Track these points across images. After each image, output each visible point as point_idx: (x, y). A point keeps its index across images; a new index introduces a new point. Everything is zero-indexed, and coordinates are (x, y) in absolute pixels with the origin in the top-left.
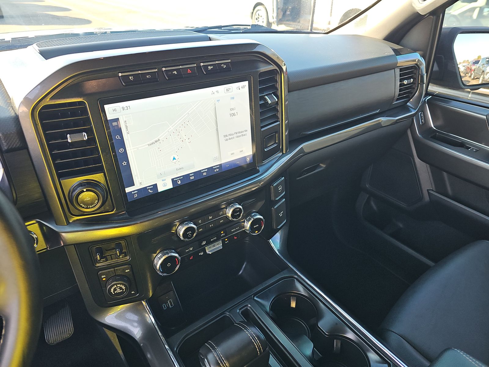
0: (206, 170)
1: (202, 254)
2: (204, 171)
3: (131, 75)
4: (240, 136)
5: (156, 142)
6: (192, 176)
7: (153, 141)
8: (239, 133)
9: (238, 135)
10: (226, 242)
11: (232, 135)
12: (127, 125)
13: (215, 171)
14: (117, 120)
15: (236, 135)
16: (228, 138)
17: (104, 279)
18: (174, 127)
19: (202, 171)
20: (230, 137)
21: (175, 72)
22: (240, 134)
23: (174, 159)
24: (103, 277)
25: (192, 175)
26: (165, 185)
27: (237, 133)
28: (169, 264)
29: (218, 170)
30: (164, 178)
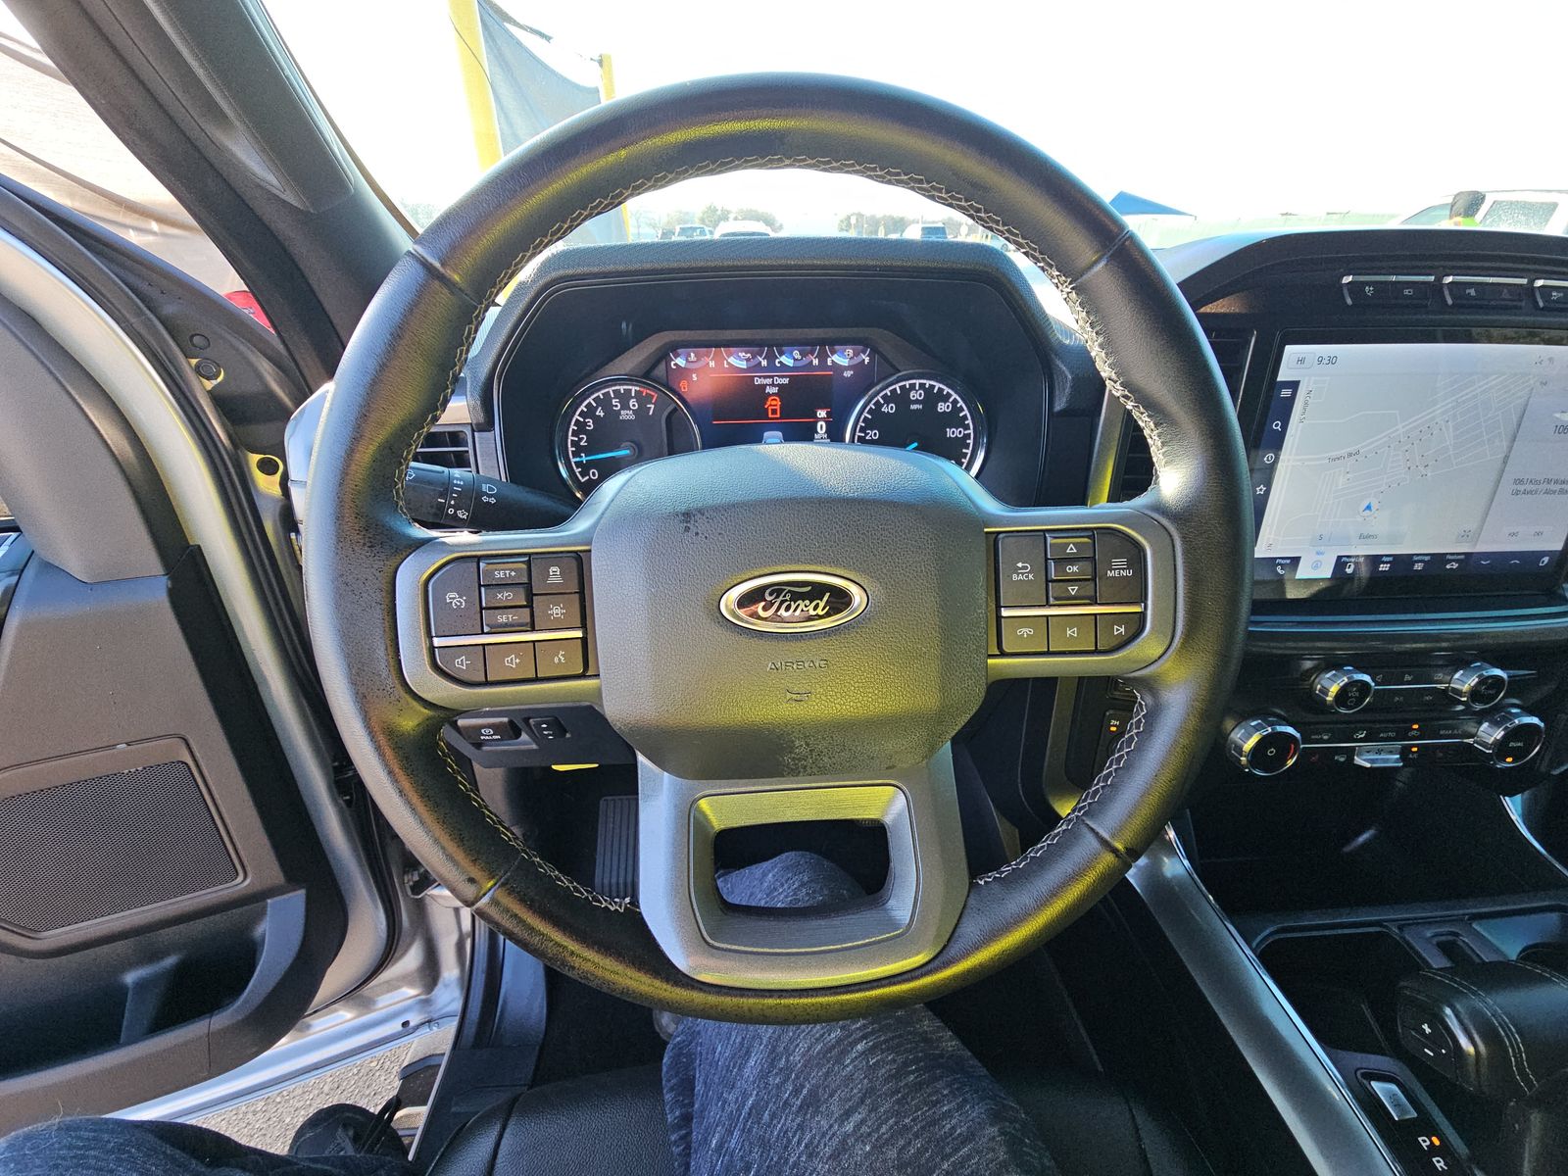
0: (1427, 558)
1: (1342, 759)
2: (1419, 558)
3: (1369, 284)
4: (1554, 492)
5: (1350, 455)
6: (1387, 563)
7: (1343, 452)
8: (1556, 482)
9: (1553, 487)
10: (1411, 756)
11: (1537, 482)
12: (1310, 401)
13: (1448, 567)
14: (1294, 385)
15: (1546, 486)
16: (1521, 488)
17: (1113, 729)
18: (1408, 427)
19: (1416, 558)
20: (1529, 487)
21: (1472, 292)
22: (1558, 487)
23: (1369, 508)
24: (1113, 722)
25: (1388, 559)
26: (1316, 566)
27: (1549, 481)
28: (1272, 752)
29: (1455, 566)
30: (1322, 549)
